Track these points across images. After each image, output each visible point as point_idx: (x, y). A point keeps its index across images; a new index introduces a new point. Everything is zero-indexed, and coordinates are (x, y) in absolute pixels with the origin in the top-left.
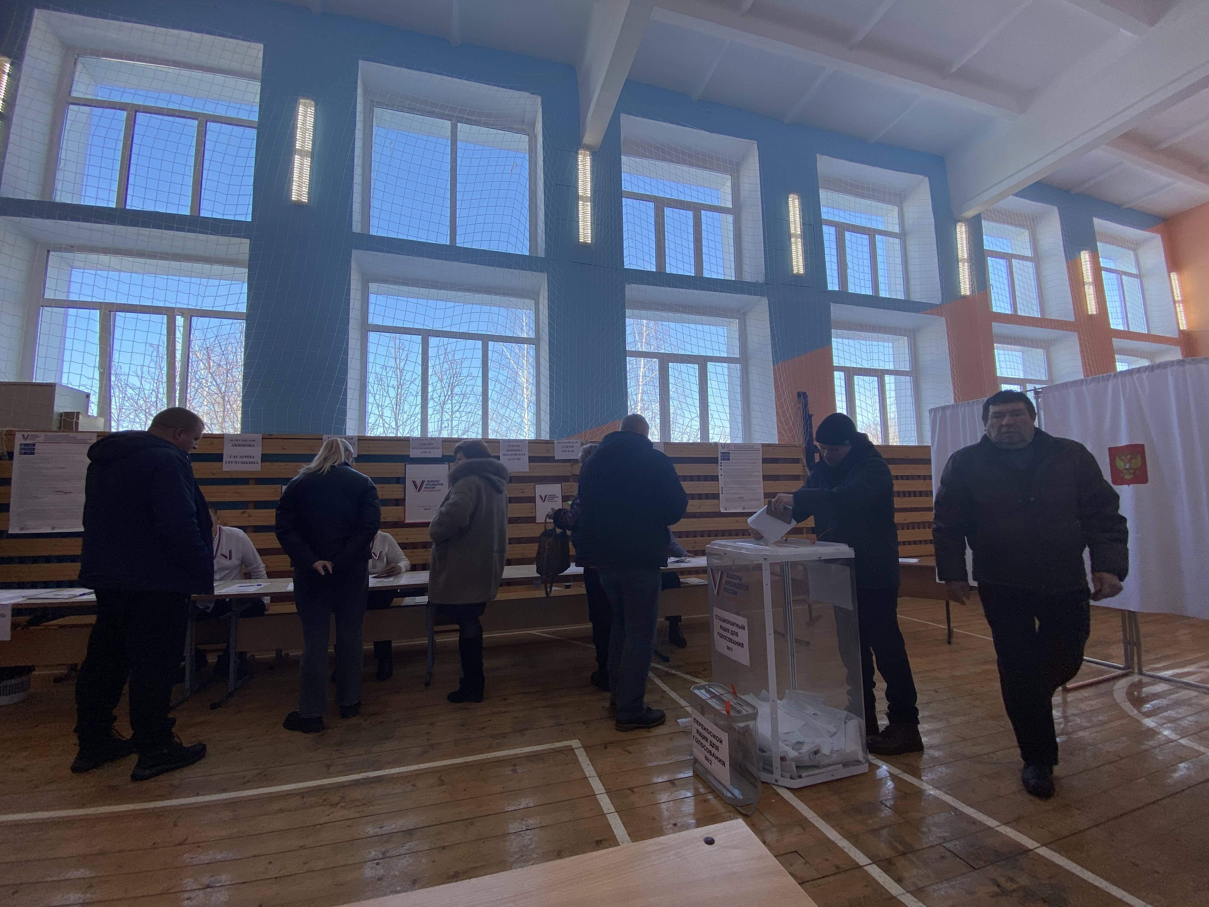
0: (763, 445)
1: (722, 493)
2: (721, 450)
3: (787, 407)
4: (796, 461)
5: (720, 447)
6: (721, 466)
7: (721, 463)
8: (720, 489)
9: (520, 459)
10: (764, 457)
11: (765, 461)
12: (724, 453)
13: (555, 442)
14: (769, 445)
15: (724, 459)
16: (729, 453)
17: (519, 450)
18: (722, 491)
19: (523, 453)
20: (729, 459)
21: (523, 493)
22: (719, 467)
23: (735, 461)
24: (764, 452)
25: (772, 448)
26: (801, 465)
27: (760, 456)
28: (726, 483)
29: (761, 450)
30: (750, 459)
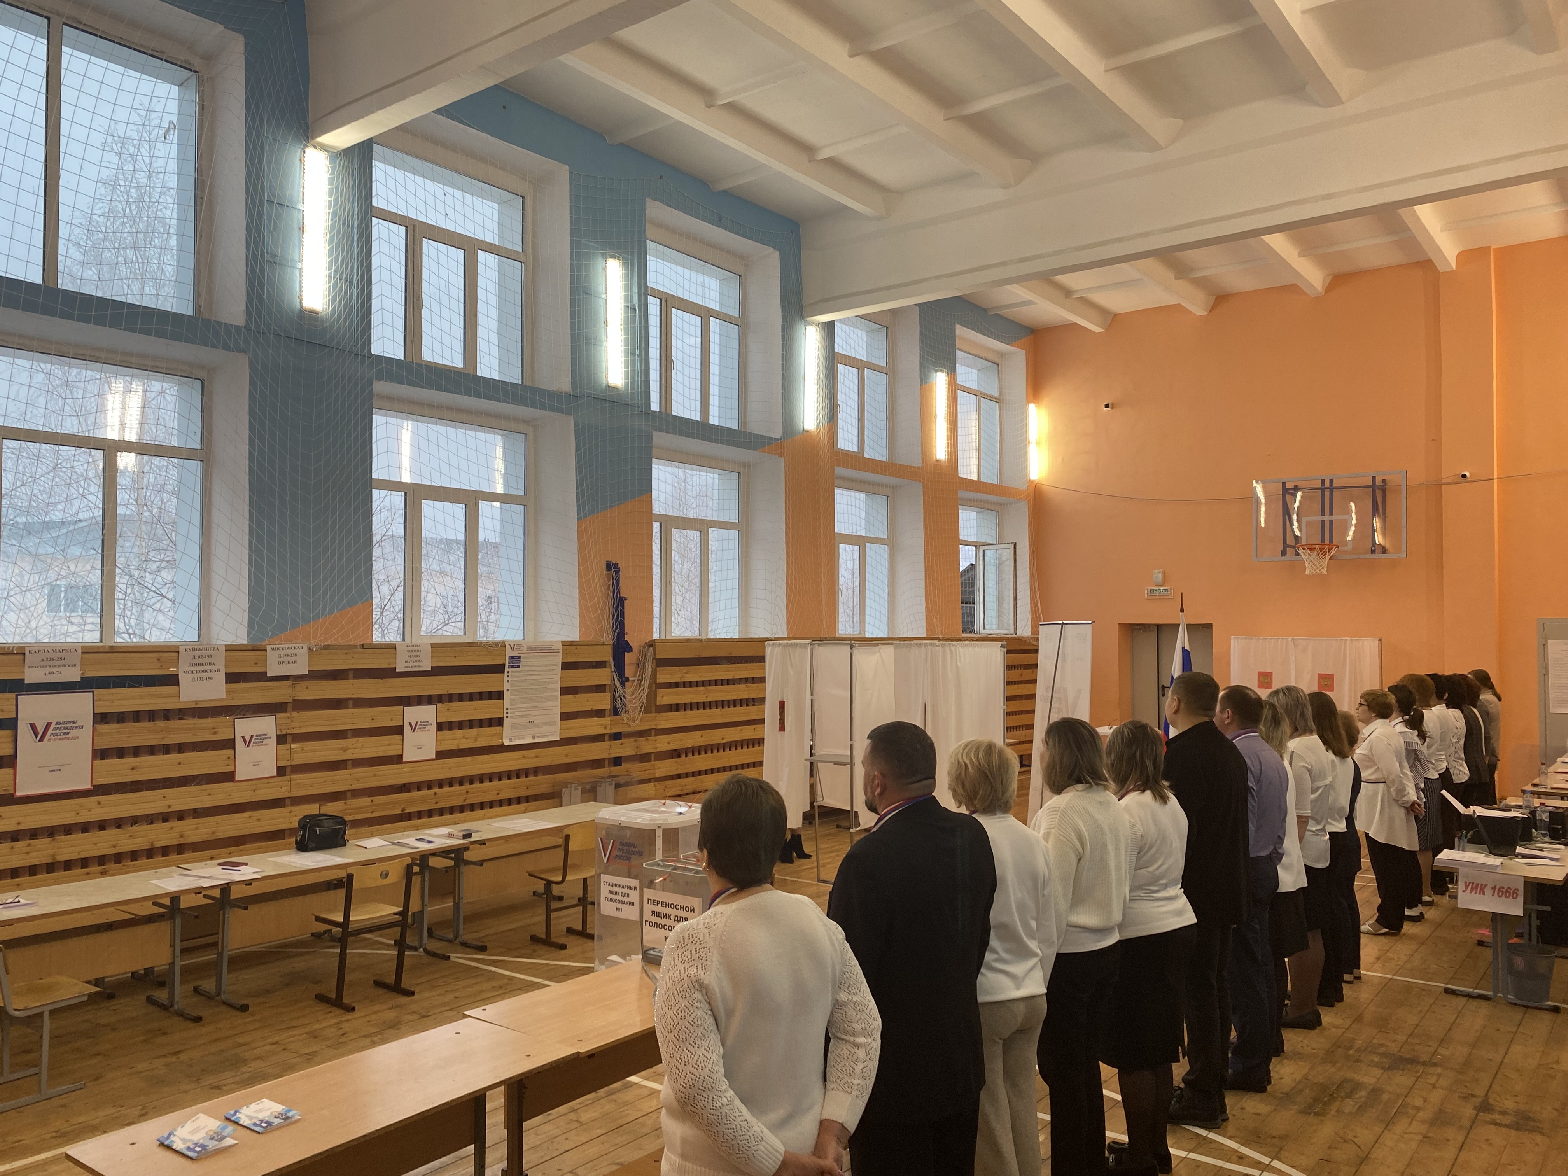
0: (565, 644)
1: (507, 717)
2: (509, 653)
4: (600, 665)
5: (508, 646)
6: (508, 676)
7: (508, 672)
8: (505, 711)
9: (211, 678)
10: (564, 661)
11: (566, 666)
12: (512, 657)
13: (269, 648)
14: (571, 644)
15: (513, 667)
16: (519, 657)
17: (210, 664)
18: (507, 713)
19: (216, 668)
20: (519, 667)
21: (215, 733)
22: (506, 679)
23: (528, 669)
24: (565, 654)
25: (574, 647)
26: (607, 670)
27: (559, 660)
28: (512, 702)
29: (561, 651)
30: (546, 665)
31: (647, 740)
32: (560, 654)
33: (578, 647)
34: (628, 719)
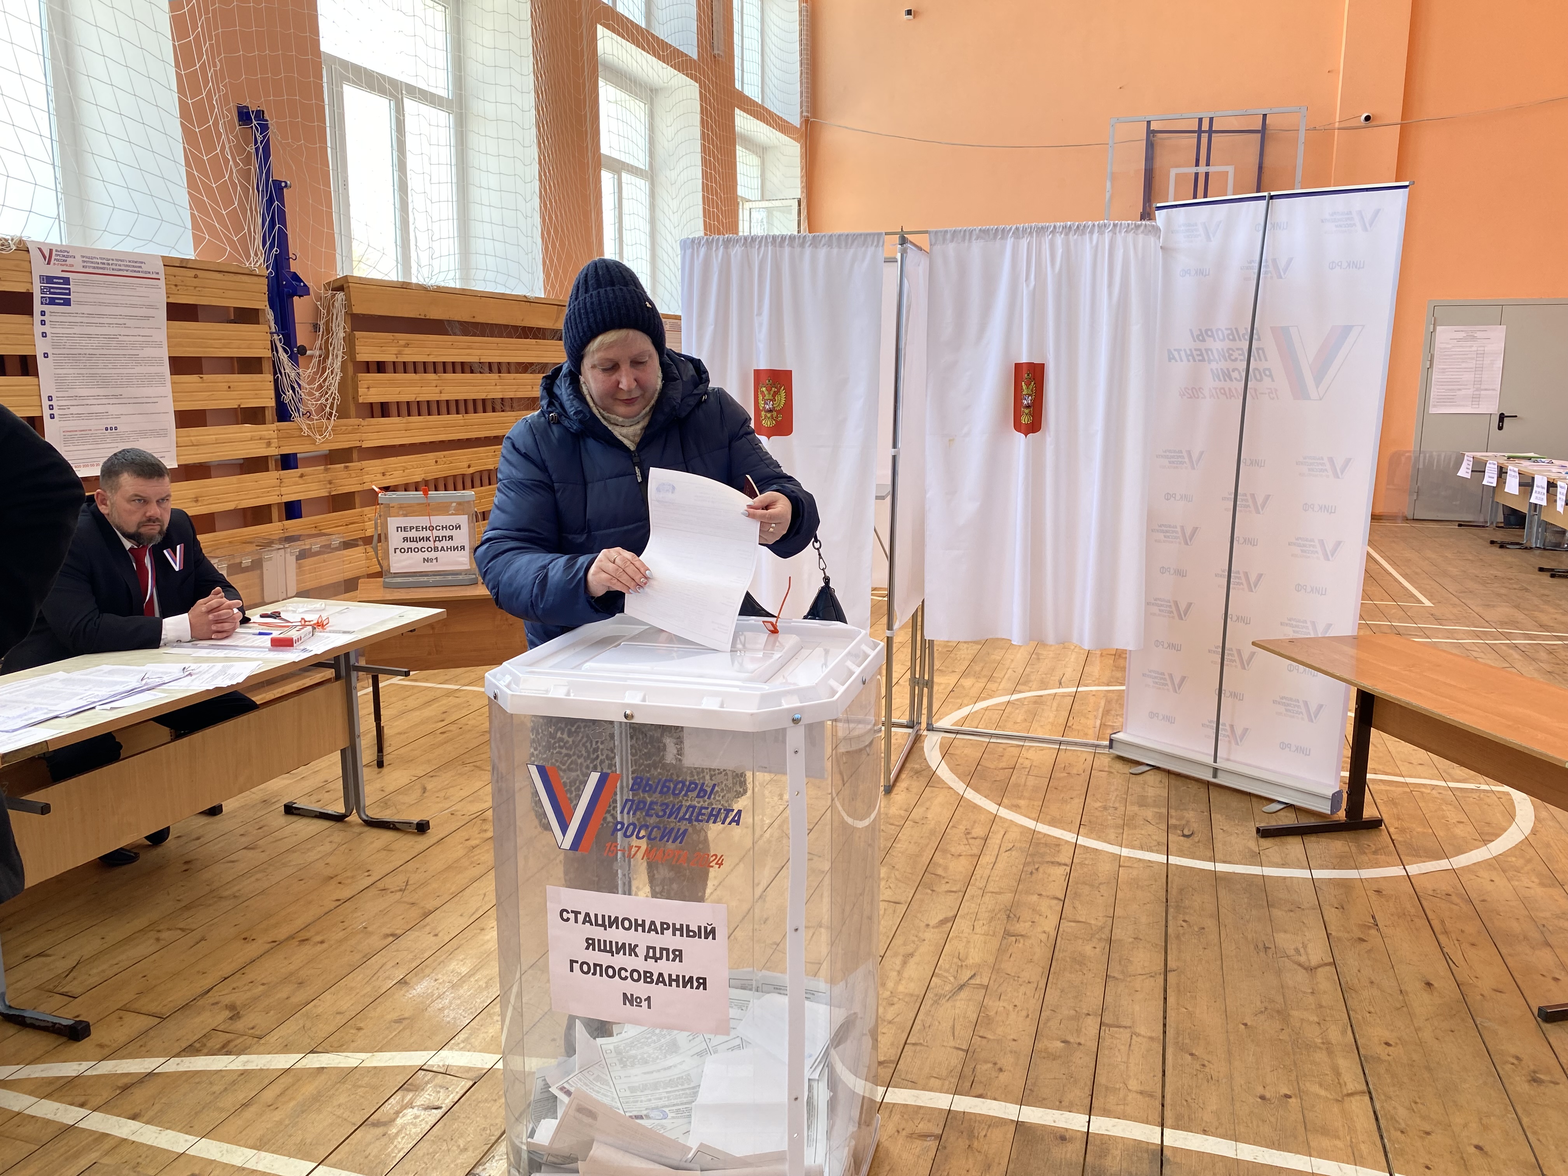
0: (169, 264)
1: (52, 417)
2: (40, 268)
4: (246, 316)
5: (35, 255)
6: (43, 323)
7: (43, 313)
8: (46, 403)
10: (171, 300)
11: (176, 312)
12: (49, 279)
14: (183, 264)
15: (52, 302)
16: (67, 281)
18: (51, 407)
20: (67, 303)
22: (38, 329)
23: (87, 309)
24: (172, 286)
25: (192, 273)
26: (265, 328)
27: (159, 297)
28: (60, 382)
29: (162, 276)
30: (133, 306)
31: (346, 467)
32: (162, 283)
33: (198, 272)
34: (310, 428)
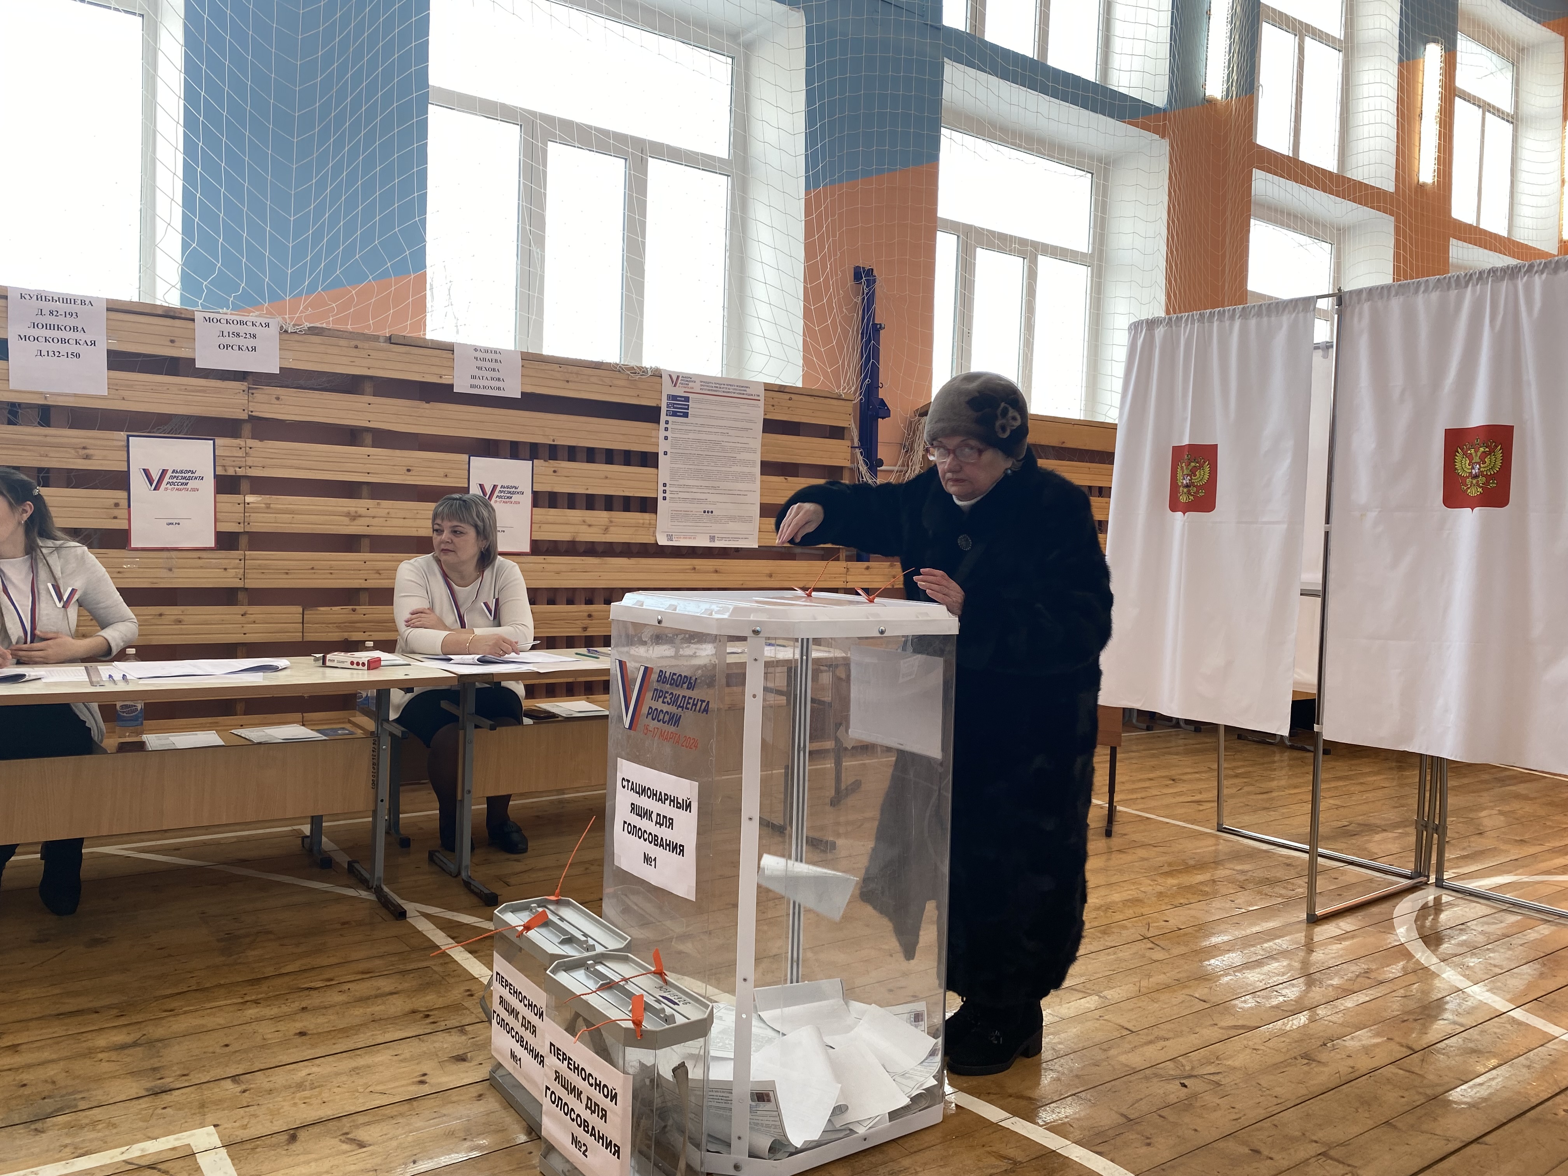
0: (769, 388)
1: (664, 498)
2: (668, 389)
3: (830, 301)
4: (836, 433)
5: (666, 379)
6: (667, 429)
7: (667, 422)
8: (661, 488)
9: (78, 356)
10: (768, 417)
11: (771, 426)
12: (674, 398)
13: (198, 316)
14: (781, 389)
15: (675, 414)
16: (687, 399)
17: (75, 329)
18: (664, 491)
19: (88, 338)
20: (686, 415)
21: (87, 457)
22: (662, 433)
23: (700, 421)
24: (770, 405)
25: (787, 396)
26: (847, 443)
27: (758, 414)
28: (673, 473)
29: (762, 398)
30: (735, 420)
32: (761, 403)
33: (793, 396)
